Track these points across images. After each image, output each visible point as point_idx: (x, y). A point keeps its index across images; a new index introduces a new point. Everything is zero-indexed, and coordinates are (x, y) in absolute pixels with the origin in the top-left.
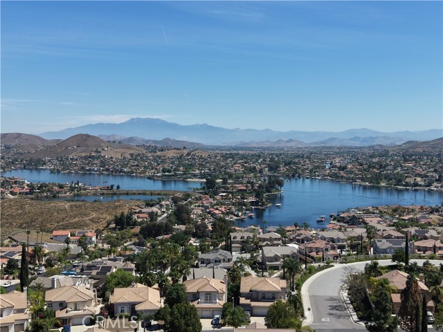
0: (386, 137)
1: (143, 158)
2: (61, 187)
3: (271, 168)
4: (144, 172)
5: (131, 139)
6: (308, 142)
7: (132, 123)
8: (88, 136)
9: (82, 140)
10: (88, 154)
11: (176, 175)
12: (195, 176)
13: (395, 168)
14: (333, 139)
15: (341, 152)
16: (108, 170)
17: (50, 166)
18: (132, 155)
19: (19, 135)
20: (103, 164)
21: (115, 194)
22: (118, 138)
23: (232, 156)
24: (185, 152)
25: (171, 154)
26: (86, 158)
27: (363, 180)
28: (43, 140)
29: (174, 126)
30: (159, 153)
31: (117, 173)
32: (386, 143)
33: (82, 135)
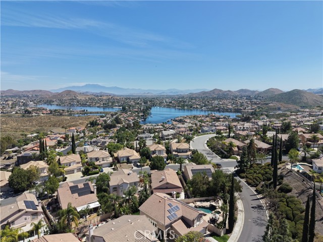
0: (182, 92)
1: (94, 99)
2: (63, 111)
3: (145, 103)
4: (95, 105)
5: (87, 92)
6: (155, 94)
7: (86, 86)
8: (71, 91)
9: (68, 92)
10: (71, 98)
11: (108, 106)
12: (116, 106)
13: (189, 102)
14: (163, 92)
15: (168, 97)
16: (80, 104)
17: (55, 103)
18: (89, 98)
19: (41, 91)
20: (78, 102)
21: (86, 113)
22: (82, 92)
23: (129, 99)
24: (110, 97)
25: (105, 98)
26: (70, 99)
27: (178, 107)
28: (51, 93)
29: (103, 87)
30: (100, 98)
31: (84, 105)
32: (182, 94)
33: (68, 91)
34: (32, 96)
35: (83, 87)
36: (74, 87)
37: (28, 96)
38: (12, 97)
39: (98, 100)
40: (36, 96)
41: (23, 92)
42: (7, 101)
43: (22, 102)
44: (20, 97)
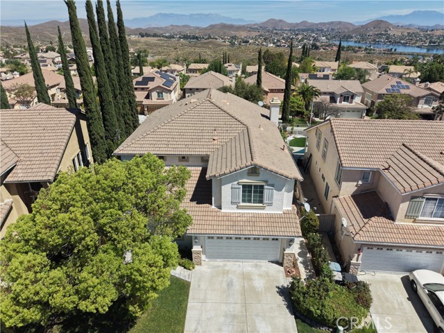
1: (416, 35)
2: (360, 48)
4: (415, 43)
5: (410, 25)
7: (414, 14)
8: (382, 21)
9: (378, 23)
10: (379, 32)
11: (439, 45)
16: (390, 42)
17: (354, 39)
18: (409, 33)
19: (340, 22)
20: (387, 38)
21: (392, 54)
22: (401, 25)
25: (439, 33)
26: (377, 35)
28: (353, 26)
30: (429, 32)
31: (397, 43)
33: (378, 21)
34: (328, 31)
35: (407, 16)
36: (391, 17)
37: (322, 30)
38: (303, 30)
39: (425, 37)
40: (332, 29)
41: (317, 24)
42: (297, 35)
43: (313, 37)
44: (313, 31)
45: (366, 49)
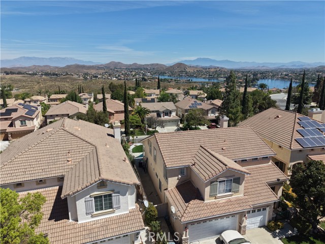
1: (201, 71)
2: (171, 79)
3: (254, 75)
4: (202, 76)
5: (197, 66)
6: (272, 67)
7: (198, 60)
9: (179, 65)
11: (214, 77)
12: (222, 77)
13: (312, 75)
14: (283, 66)
15: (286, 70)
16: (188, 75)
17: (167, 74)
18: (197, 70)
19: (157, 64)
20: (186, 73)
21: (190, 83)
22: (192, 66)
23: (238, 71)
24: (218, 69)
25: (212, 70)
26: (180, 71)
27: (296, 79)
28: (166, 66)
29: (214, 61)
30: (208, 70)
31: (192, 76)
33: (179, 63)
34: (151, 69)
35: (194, 61)
36: (186, 61)
37: (147, 69)
38: (135, 69)
39: (206, 72)
40: (153, 68)
41: (144, 65)
42: (131, 72)
43: (142, 73)
44: (141, 70)
45: (175, 80)
